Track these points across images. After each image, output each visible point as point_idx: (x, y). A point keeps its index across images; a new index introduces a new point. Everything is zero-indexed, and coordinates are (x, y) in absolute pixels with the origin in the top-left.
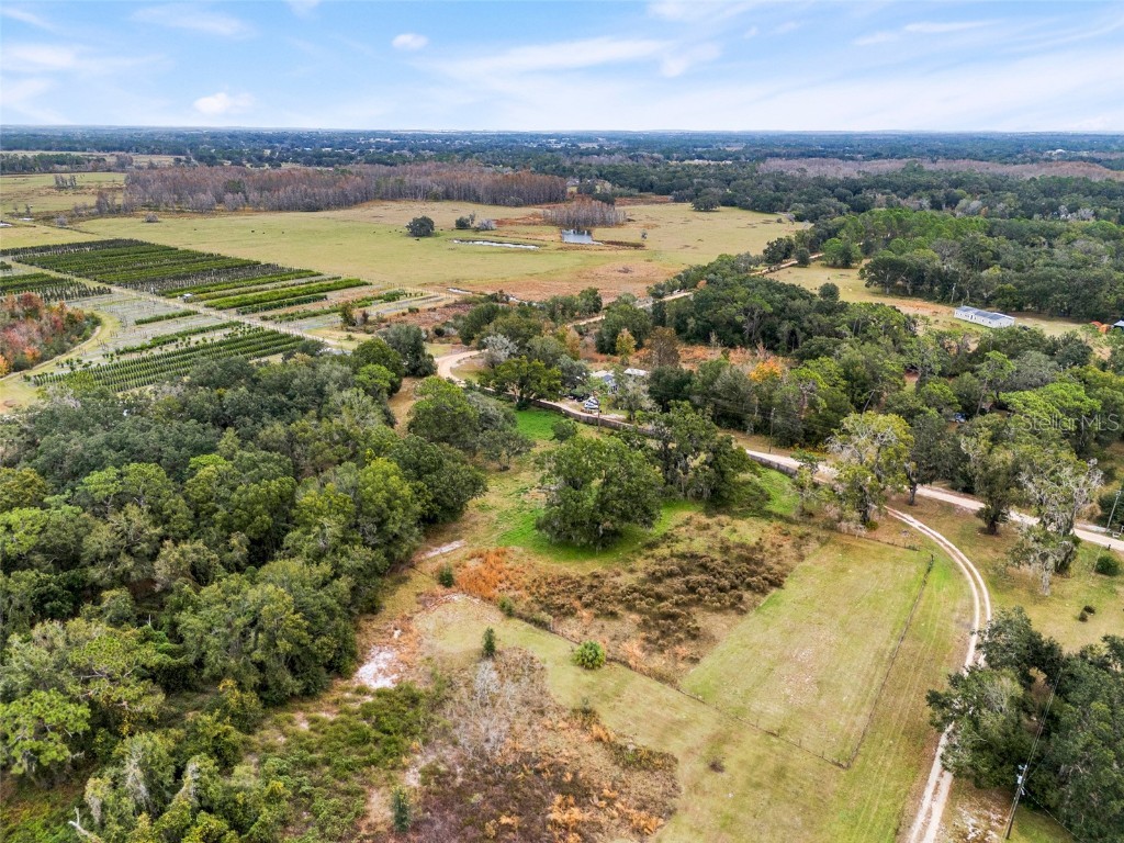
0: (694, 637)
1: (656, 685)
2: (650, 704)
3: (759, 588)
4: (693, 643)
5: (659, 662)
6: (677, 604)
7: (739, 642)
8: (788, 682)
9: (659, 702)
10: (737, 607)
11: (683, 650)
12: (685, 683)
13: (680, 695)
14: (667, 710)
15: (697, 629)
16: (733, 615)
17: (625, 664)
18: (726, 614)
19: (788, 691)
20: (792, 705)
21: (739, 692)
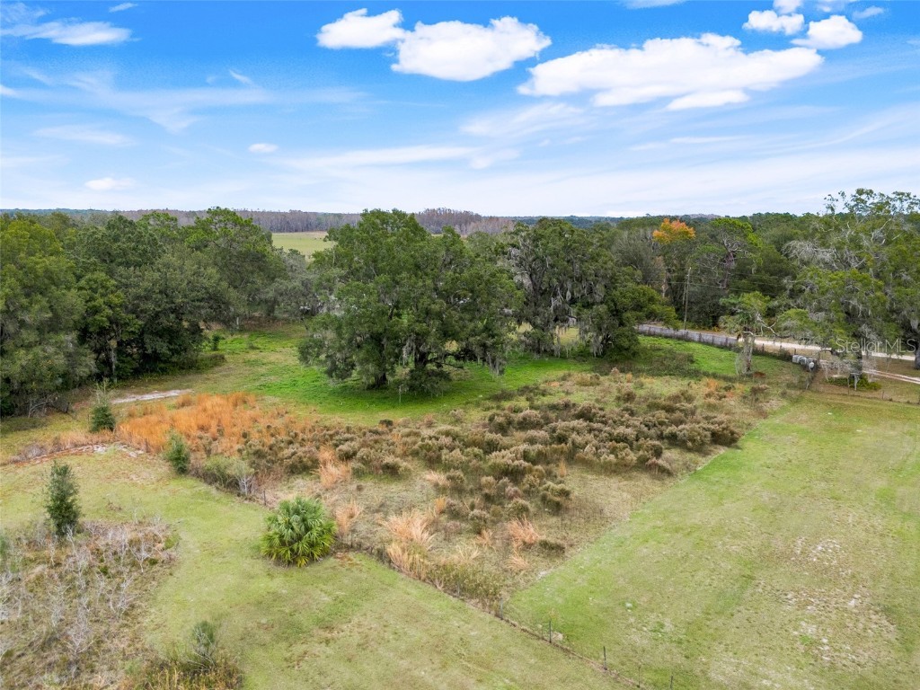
0: (557, 509)
1: (440, 603)
2: (409, 652)
3: (693, 441)
4: (553, 520)
5: (464, 553)
6: (525, 456)
7: (659, 523)
8: (802, 606)
9: (438, 647)
10: (650, 467)
11: (532, 531)
12: (522, 603)
13: (502, 629)
14: (455, 672)
15: (565, 494)
16: (644, 481)
17: (382, 556)
18: (630, 478)
19: (811, 630)
20: (833, 667)
21: (669, 627)
